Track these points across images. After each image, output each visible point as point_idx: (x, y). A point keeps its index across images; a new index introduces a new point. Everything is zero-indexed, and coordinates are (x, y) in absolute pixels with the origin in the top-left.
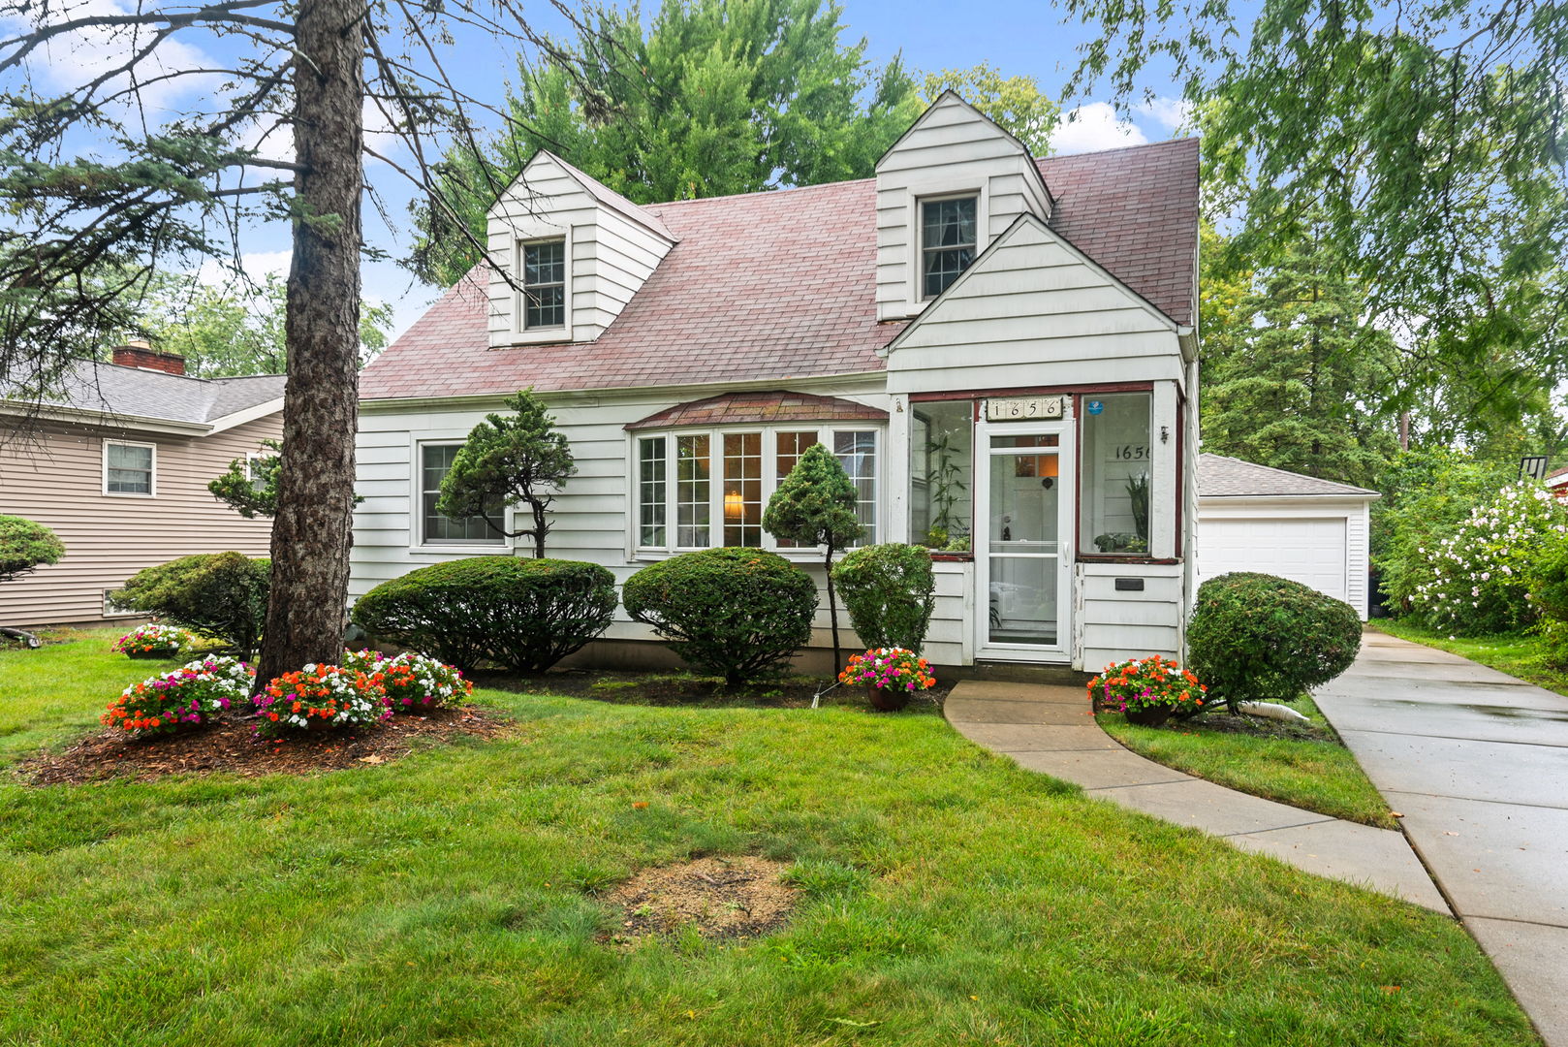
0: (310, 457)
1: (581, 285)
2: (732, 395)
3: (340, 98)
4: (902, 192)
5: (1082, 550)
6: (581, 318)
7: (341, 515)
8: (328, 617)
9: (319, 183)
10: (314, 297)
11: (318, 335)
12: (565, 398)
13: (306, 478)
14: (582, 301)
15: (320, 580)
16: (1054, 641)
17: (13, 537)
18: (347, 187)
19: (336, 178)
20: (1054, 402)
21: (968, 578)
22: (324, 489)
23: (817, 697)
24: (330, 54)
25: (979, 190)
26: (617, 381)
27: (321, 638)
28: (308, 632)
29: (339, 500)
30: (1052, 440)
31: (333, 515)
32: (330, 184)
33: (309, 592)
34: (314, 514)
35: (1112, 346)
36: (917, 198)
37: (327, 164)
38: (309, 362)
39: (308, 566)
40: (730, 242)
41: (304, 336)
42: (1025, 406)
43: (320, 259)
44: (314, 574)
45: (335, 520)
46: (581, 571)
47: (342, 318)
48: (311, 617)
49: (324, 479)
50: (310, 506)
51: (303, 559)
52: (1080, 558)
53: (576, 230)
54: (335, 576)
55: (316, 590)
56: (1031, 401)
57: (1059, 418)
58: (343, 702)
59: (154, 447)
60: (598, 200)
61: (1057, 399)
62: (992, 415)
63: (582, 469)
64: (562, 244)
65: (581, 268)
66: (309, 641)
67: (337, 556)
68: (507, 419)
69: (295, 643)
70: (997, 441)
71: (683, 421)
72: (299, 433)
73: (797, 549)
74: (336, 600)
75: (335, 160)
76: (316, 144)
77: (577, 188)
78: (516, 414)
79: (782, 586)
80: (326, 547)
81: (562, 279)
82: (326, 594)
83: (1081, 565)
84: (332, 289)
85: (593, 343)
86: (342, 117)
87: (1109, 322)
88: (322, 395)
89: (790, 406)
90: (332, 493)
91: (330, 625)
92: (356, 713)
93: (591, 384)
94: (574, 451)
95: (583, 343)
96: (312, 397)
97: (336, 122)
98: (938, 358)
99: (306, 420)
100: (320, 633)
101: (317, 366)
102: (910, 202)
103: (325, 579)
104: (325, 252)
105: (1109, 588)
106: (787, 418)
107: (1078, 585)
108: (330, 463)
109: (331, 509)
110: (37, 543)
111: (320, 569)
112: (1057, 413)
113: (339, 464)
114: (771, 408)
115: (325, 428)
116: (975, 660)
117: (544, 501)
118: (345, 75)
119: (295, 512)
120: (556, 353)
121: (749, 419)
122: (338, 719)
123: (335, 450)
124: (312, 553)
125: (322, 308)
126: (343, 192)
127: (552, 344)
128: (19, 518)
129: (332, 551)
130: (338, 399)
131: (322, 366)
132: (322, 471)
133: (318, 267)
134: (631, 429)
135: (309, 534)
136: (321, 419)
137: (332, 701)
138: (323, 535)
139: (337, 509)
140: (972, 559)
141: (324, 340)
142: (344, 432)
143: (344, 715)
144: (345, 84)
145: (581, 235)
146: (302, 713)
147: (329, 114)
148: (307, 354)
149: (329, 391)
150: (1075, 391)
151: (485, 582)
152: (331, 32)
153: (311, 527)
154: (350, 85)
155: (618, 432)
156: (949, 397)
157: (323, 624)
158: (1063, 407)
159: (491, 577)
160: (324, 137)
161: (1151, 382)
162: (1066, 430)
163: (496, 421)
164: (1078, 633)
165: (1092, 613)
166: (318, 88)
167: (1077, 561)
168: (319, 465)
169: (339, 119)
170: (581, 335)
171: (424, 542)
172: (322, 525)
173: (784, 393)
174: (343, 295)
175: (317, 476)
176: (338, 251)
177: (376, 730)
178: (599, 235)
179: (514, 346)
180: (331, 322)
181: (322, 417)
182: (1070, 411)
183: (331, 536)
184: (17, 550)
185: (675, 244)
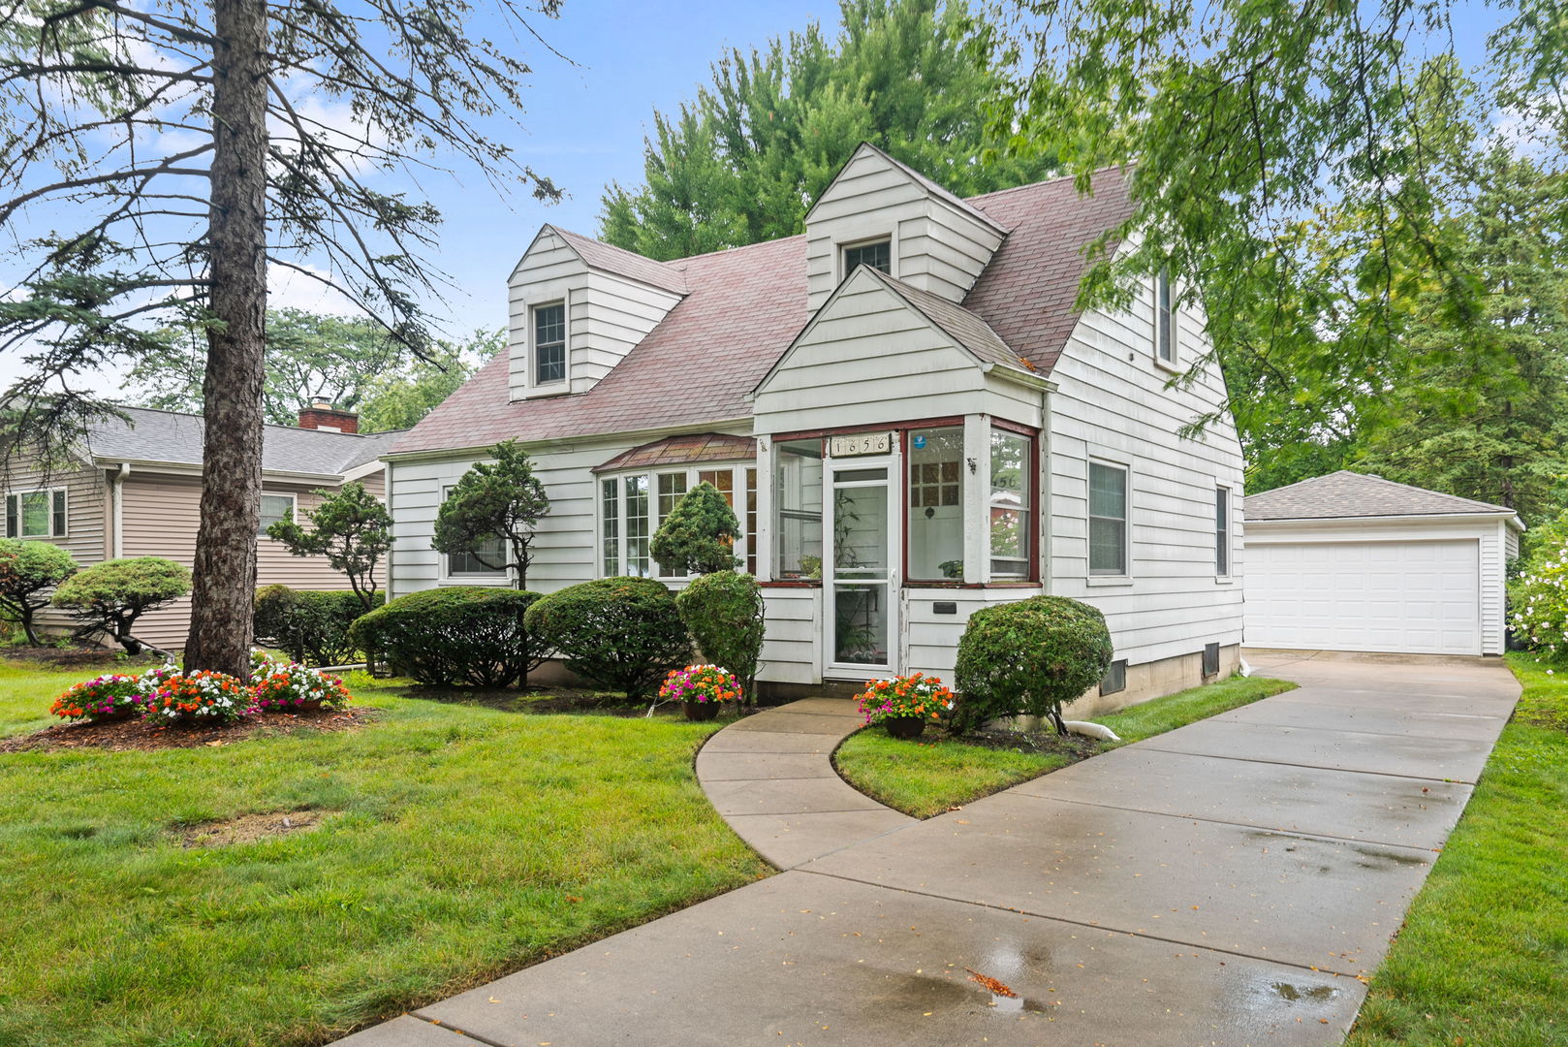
0: (216, 508)
1: (577, 342)
2: (673, 438)
3: (239, 224)
4: (826, 242)
5: (910, 576)
6: (577, 372)
7: (242, 554)
8: (231, 634)
9: (222, 292)
10: (219, 382)
11: (222, 413)
12: (546, 446)
13: (213, 525)
14: (578, 357)
15: (224, 605)
16: (884, 662)
17: (152, 575)
18: (246, 294)
19: (236, 287)
20: (883, 437)
21: (817, 603)
22: (227, 533)
23: (652, 708)
24: (230, 190)
25: (889, 235)
26: (589, 430)
27: (224, 651)
28: (214, 646)
29: (239, 542)
30: (882, 473)
31: (234, 554)
32: (231, 293)
33: (214, 615)
34: (218, 553)
35: (930, 385)
36: (840, 246)
37: (228, 277)
38: (215, 433)
39: (214, 594)
40: (729, 292)
41: (213, 414)
42: (859, 443)
43: (223, 351)
44: (218, 600)
45: (237, 558)
46: (513, 599)
47: (242, 397)
48: (216, 634)
49: (226, 525)
50: (215, 547)
51: (210, 588)
52: (907, 583)
53: (573, 294)
54: (237, 602)
55: (220, 613)
56: (865, 438)
57: (889, 453)
58: (206, 698)
59: (295, 496)
60: (589, 266)
61: (886, 435)
62: (835, 453)
63: (555, 509)
64: (563, 306)
65: (577, 327)
66: (214, 653)
67: (239, 586)
68: (492, 466)
69: (204, 655)
70: (839, 476)
71: (630, 464)
72: (208, 490)
73: (674, 578)
74: (238, 621)
75: (235, 273)
76: (221, 262)
77: (573, 256)
78: (497, 462)
79: (641, 612)
80: (228, 579)
81: (563, 338)
82: (229, 616)
83: (906, 590)
84: (234, 375)
85: (587, 394)
86: (241, 238)
87: (926, 362)
88: (225, 459)
89: (714, 447)
90: (234, 536)
91: (232, 641)
92: (217, 709)
93: (569, 433)
94: (549, 493)
95: (578, 395)
96: (218, 462)
97: (236, 244)
98: (792, 401)
99: (213, 479)
100: (224, 647)
101: (221, 437)
102: (833, 250)
103: (228, 605)
104: (227, 346)
105: (927, 612)
106: (707, 458)
107: (903, 608)
108: (231, 513)
109: (233, 549)
110: (169, 580)
111: (224, 596)
112: (886, 448)
113: (240, 512)
114: (696, 450)
115: (227, 486)
116: (823, 678)
117: (527, 537)
118: (243, 204)
119: (205, 552)
120: (556, 405)
121: (676, 460)
122: (199, 712)
123: (236, 502)
124: (216, 584)
125: (225, 391)
126: (242, 298)
127: (555, 397)
128: (160, 558)
129: (233, 582)
130: (238, 462)
131: (224, 436)
132: (225, 519)
133: (222, 359)
134: (597, 471)
135: (215, 569)
136: (224, 479)
137: (198, 698)
138: (225, 570)
139: (237, 549)
140: (821, 586)
141: (227, 416)
142: (244, 487)
143: (205, 710)
144: (243, 213)
145: (577, 298)
146: (173, 707)
147: (230, 238)
148: (214, 428)
149: (231, 456)
150: (903, 427)
151: (430, 608)
152: (232, 173)
153: (216, 563)
154: (249, 213)
155: (587, 475)
156: (803, 436)
157: (227, 640)
158: (891, 443)
159: (436, 604)
160: (226, 256)
161: (963, 416)
162: (893, 463)
163: (480, 468)
164: (903, 654)
165: (917, 634)
166: (222, 218)
167: (903, 586)
168: (222, 515)
169: (238, 241)
170: (578, 387)
171: (450, 575)
172: (224, 562)
173: (712, 435)
174: (243, 380)
175: (221, 523)
176: (238, 345)
177: (244, 721)
178: (591, 296)
179: (528, 399)
180: (232, 402)
181: (225, 476)
182: (897, 446)
183: (233, 571)
184: (153, 585)
185: (685, 297)
